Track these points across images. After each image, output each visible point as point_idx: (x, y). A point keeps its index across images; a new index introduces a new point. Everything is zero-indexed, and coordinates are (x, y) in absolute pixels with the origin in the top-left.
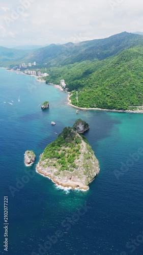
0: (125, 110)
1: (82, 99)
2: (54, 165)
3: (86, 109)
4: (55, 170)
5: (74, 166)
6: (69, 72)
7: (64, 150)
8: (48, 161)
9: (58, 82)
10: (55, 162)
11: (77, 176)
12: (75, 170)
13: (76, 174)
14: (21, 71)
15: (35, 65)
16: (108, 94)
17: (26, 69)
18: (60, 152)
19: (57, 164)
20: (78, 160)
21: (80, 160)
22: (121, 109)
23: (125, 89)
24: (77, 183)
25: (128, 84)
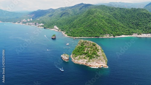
0: (98, 37)
1: (74, 33)
2: (84, 58)
3: (77, 37)
4: (86, 60)
5: (98, 56)
6: (58, 22)
7: (87, 50)
8: (80, 57)
9: (52, 27)
10: (84, 56)
11: (100, 61)
12: (99, 58)
13: (100, 59)
14: (23, 23)
15: (31, 20)
16: (87, 30)
17: (26, 22)
18: (85, 51)
19: (85, 57)
20: (99, 53)
21: (100, 52)
22: (97, 36)
23: (95, 27)
24: (101, 64)
25: (97, 25)
